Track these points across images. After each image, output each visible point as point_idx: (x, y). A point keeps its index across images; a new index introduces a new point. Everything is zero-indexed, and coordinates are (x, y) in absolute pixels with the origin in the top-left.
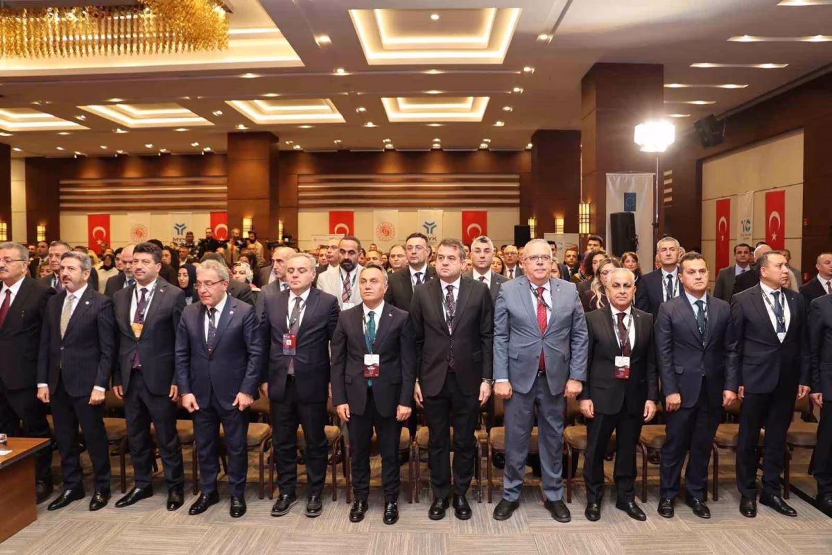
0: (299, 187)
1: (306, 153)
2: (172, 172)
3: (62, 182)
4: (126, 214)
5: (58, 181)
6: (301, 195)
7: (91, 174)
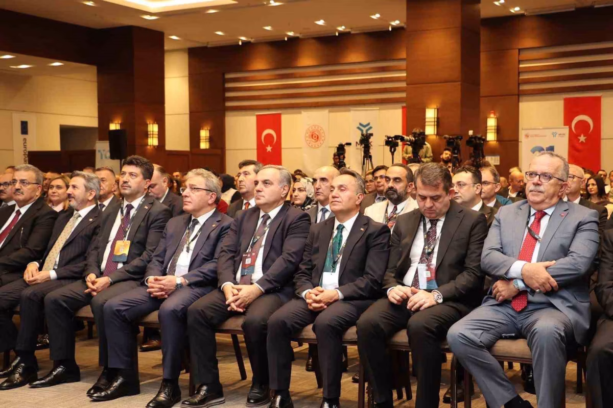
0: (521, 66)
1: (531, 17)
2: (354, 56)
3: (228, 76)
4: (300, 113)
5: (223, 74)
6: (524, 77)
7: (259, 64)
